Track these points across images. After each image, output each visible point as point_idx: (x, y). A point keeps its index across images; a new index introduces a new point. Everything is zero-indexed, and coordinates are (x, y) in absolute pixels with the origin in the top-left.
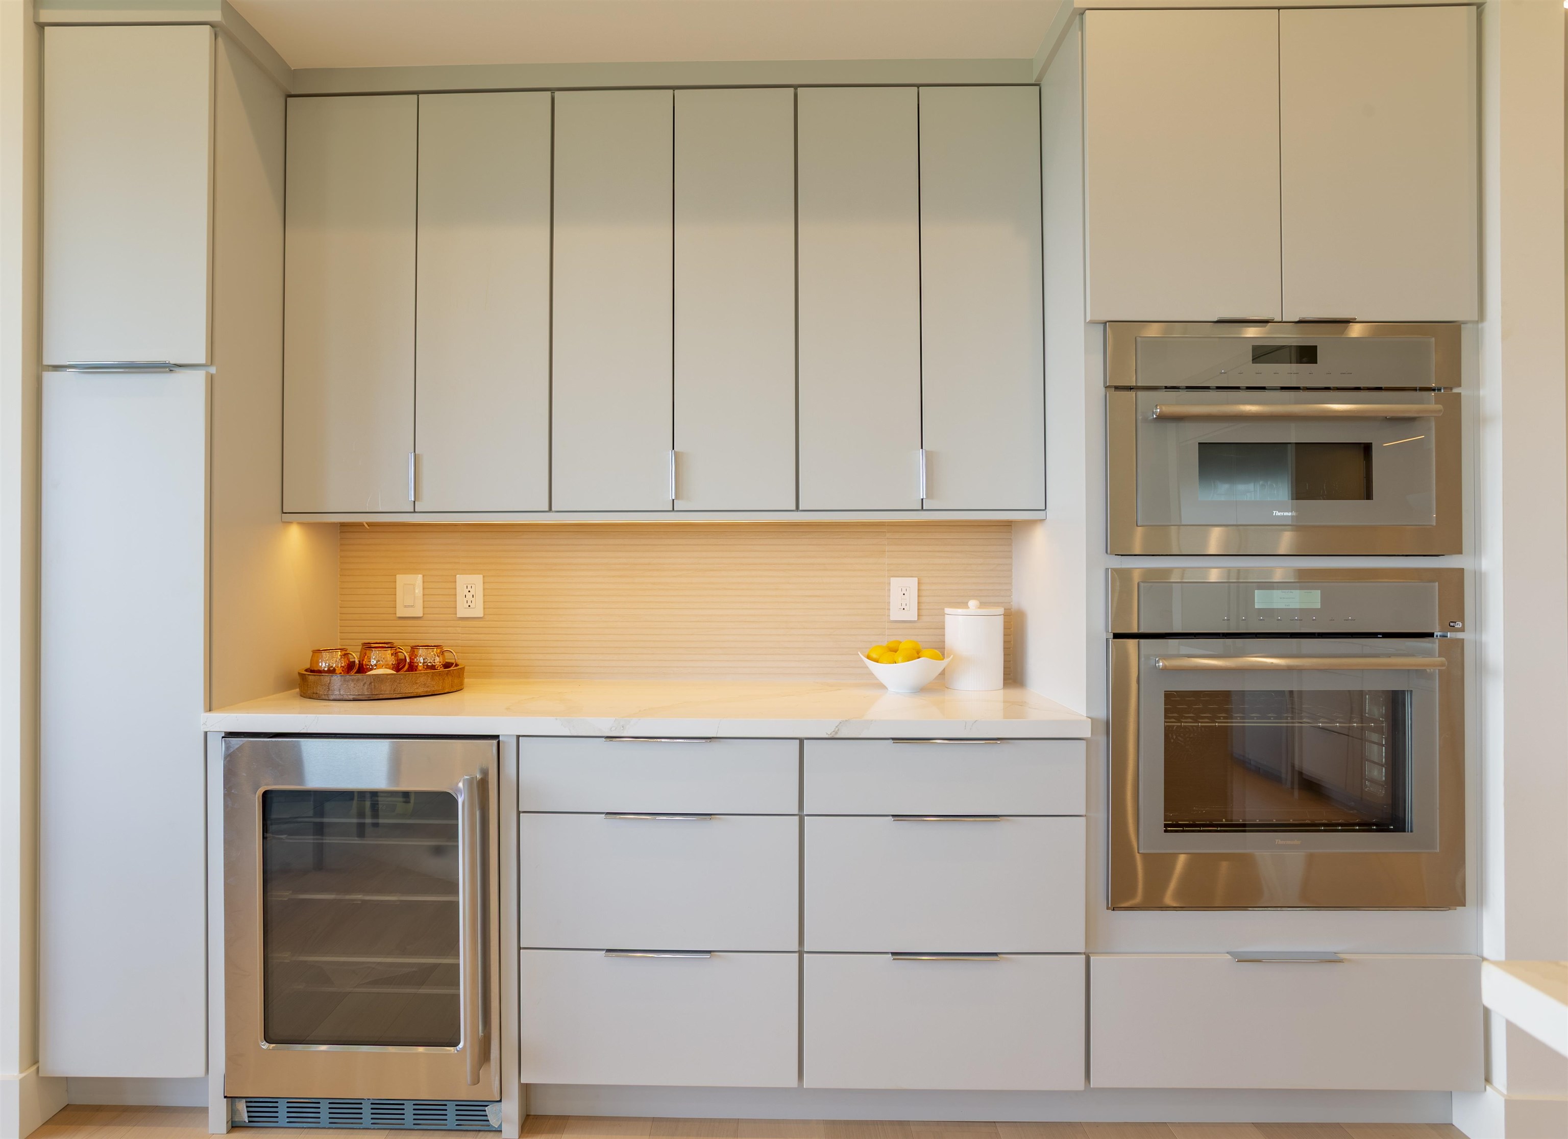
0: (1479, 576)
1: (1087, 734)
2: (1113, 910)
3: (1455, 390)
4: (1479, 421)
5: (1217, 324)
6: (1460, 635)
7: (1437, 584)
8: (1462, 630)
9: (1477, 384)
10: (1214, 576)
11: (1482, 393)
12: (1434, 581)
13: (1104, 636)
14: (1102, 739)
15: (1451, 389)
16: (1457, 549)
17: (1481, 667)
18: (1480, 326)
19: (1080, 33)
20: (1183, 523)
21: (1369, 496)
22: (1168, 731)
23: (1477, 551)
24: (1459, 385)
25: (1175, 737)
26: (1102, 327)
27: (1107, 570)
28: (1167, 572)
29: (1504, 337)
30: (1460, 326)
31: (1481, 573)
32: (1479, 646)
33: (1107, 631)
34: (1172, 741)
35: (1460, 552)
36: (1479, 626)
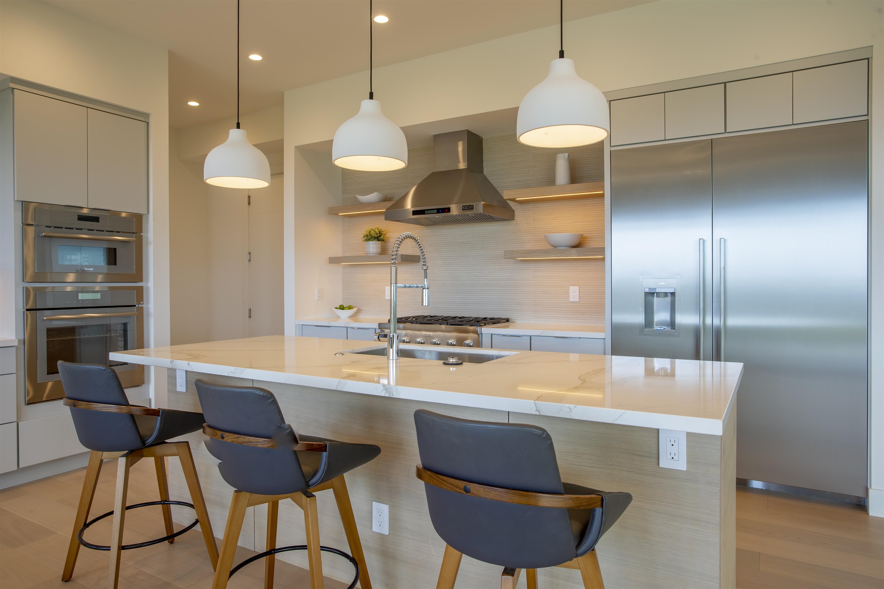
0: (148, 288)
1: (17, 344)
2: (28, 405)
3: (141, 234)
4: (148, 243)
5: (65, 207)
6: (142, 306)
7: (135, 291)
8: (143, 304)
9: (147, 232)
10: (69, 289)
11: (148, 235)
12: (134, 290)
13: (23, 310)
14: (22, 346)
15: (140, 233)
16: (141, 280)
17: (148, 314)
18: (148, 215)
19: (12, 95)
20: (53, 272)
21: (116, 264)
22: (48, 342)
23: (147, 281)
24: (142, 233)
25: (50, 349)
26: (21, 203)
27: (23, 287)
28: (46, 288)
29: (154, 220)
30: (142, 215)
31: (148, 287)
32: (148, 308)
33: (24, 308)
34: (49, 351)
35: (142, 281)
36: (148, 303)
